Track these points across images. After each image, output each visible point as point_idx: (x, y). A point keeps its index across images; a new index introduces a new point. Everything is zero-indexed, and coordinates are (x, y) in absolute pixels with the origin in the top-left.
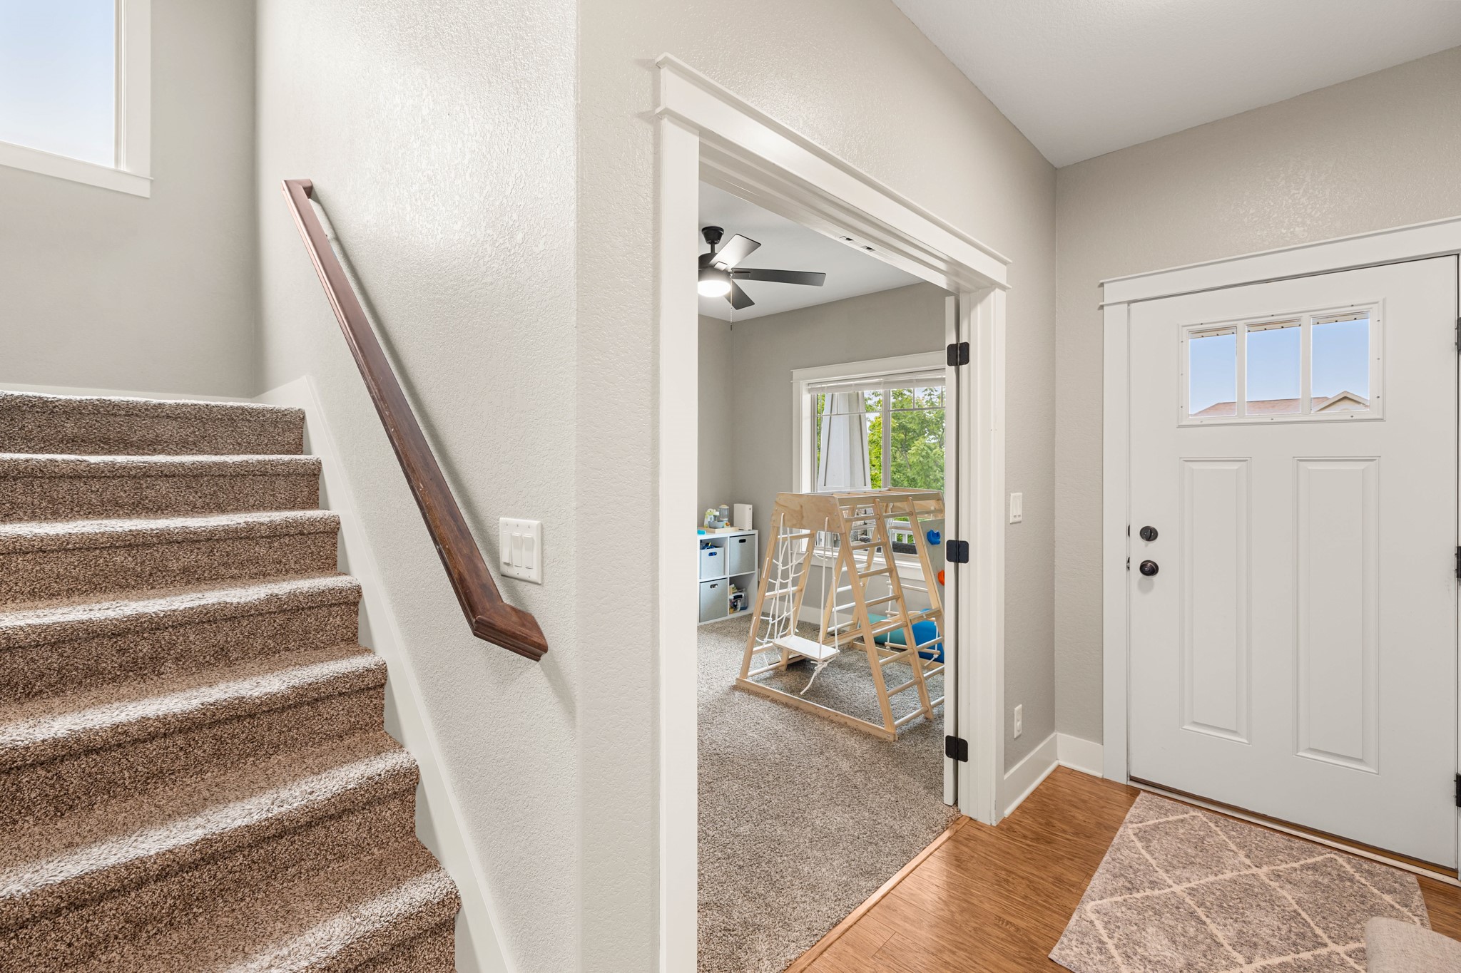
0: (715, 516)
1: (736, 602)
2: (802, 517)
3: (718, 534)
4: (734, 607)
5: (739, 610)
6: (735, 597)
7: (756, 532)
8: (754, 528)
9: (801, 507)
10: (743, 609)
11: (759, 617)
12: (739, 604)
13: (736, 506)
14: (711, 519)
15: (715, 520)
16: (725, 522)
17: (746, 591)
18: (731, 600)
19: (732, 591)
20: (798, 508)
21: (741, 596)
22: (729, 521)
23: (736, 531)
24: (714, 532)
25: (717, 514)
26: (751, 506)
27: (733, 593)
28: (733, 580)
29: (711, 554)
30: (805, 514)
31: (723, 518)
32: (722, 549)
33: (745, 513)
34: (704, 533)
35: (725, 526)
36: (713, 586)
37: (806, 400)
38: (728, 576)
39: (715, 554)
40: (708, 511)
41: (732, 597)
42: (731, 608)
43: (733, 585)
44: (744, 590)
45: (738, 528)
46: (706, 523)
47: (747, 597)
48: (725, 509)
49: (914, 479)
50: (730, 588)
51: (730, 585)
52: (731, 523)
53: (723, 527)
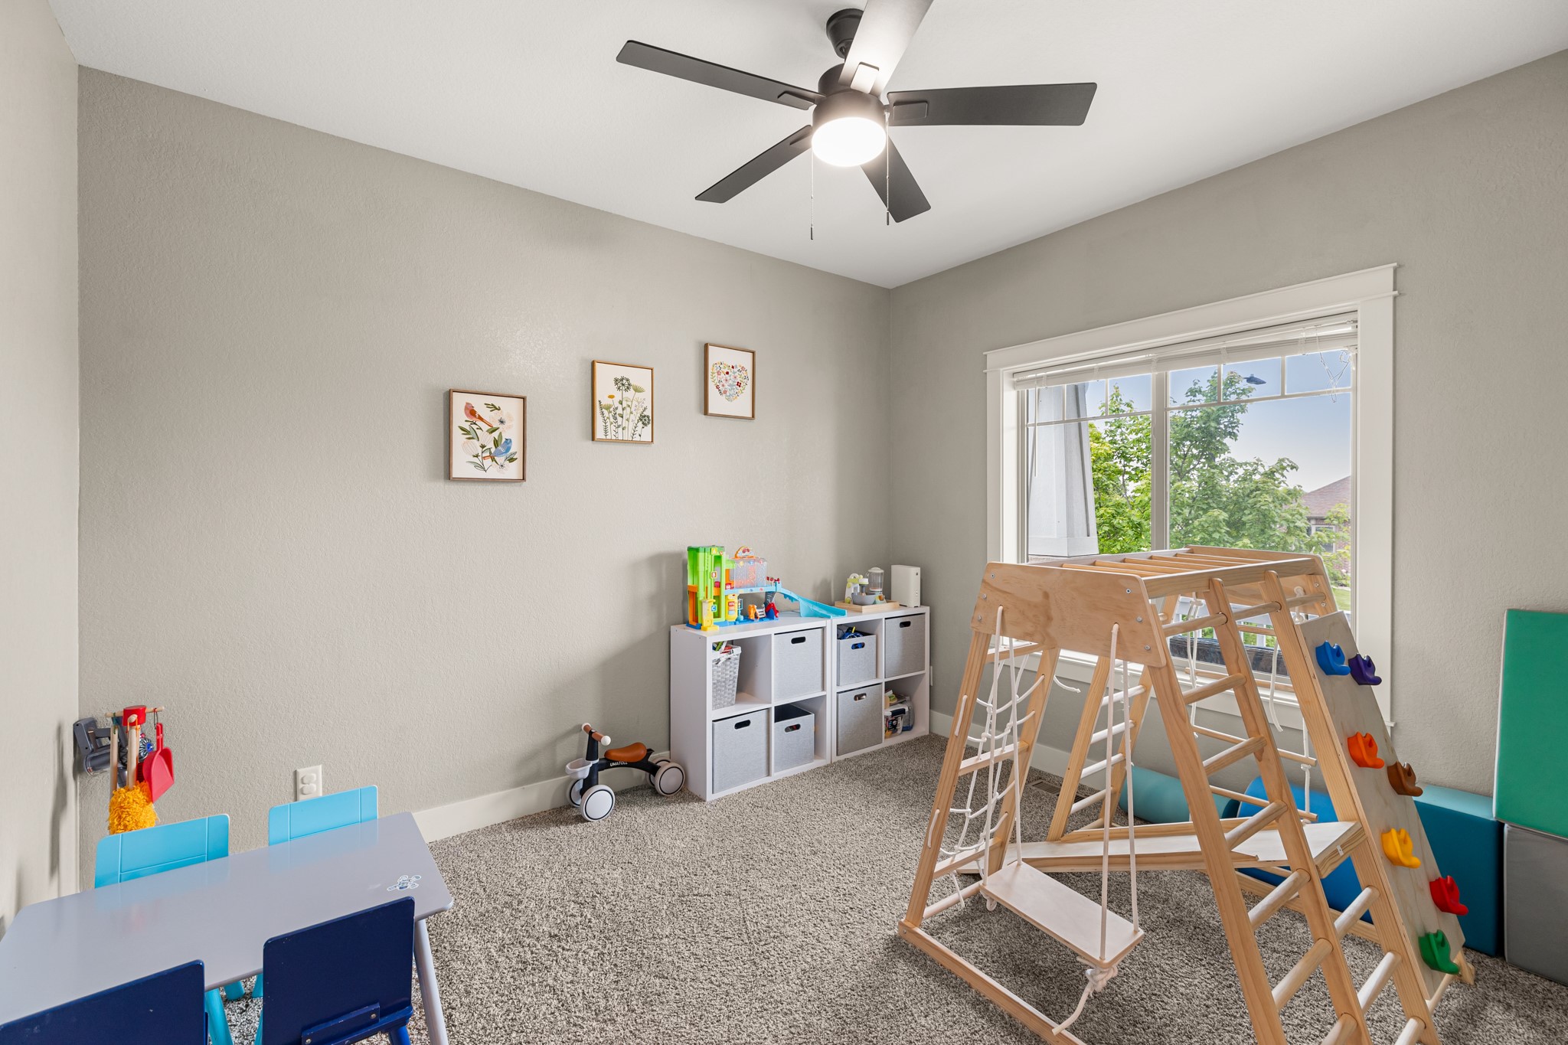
0: (862, 586)
1: (896, 719)
2: (1049, 618)
3: (867, 614)
4: (892, 728)
5: (899, 731)
6: (894, 713)
7: (926, 610)
8: (922, 603)
9: (1046, 595)
10: (907, 728)
11: (947, 809)
12: (901, 723)
13: (894, 568)
14: (855, 589)
15: (862, 591)
16: (877, 595)
17: (911, 700)
18: (887, 718)
19: (889, 702)
20: (1038, 598)
21: (902, 711)
22: (884, 592)
23: (895, 609)
24: (860, 611)
25: (866, 581)
26: (918, 570)
27: (891, 705)
28: (889, 686)
29: (855, 646)
30: (1054, 613)
31: (875, 587)
32: (874, 637)
33: (908, 580)
34: (844, 614)
35: (878, 600)
36: (858, 697)
37: (1009, 399)
38: (883, 680)
39: (862, 645)
40: (852, 577)
41: (888, 712)
42: (888, 729)
43: (891, 693)
44: (908, 698)
45: (898, 604)
46: (848, 595)
47: (912, 711)
48: (877, 574)
49: (1139, 524)
50: (885, 696)
51: (886, 691)
52: (887, 596)
53: (875, 603)
